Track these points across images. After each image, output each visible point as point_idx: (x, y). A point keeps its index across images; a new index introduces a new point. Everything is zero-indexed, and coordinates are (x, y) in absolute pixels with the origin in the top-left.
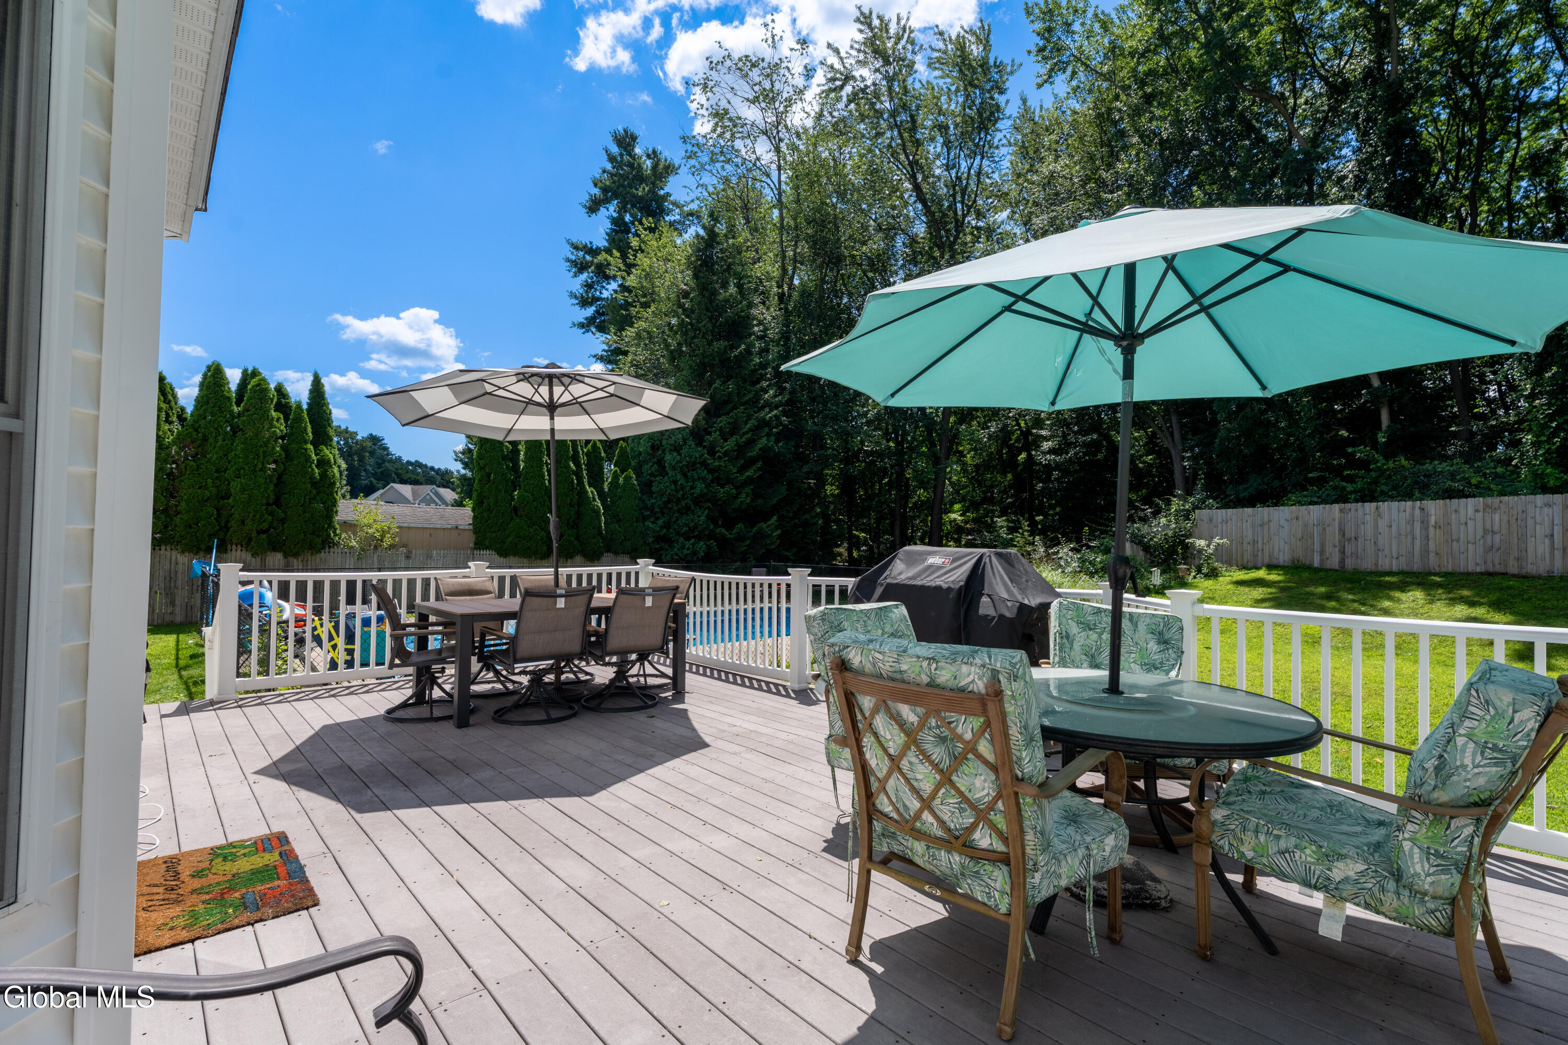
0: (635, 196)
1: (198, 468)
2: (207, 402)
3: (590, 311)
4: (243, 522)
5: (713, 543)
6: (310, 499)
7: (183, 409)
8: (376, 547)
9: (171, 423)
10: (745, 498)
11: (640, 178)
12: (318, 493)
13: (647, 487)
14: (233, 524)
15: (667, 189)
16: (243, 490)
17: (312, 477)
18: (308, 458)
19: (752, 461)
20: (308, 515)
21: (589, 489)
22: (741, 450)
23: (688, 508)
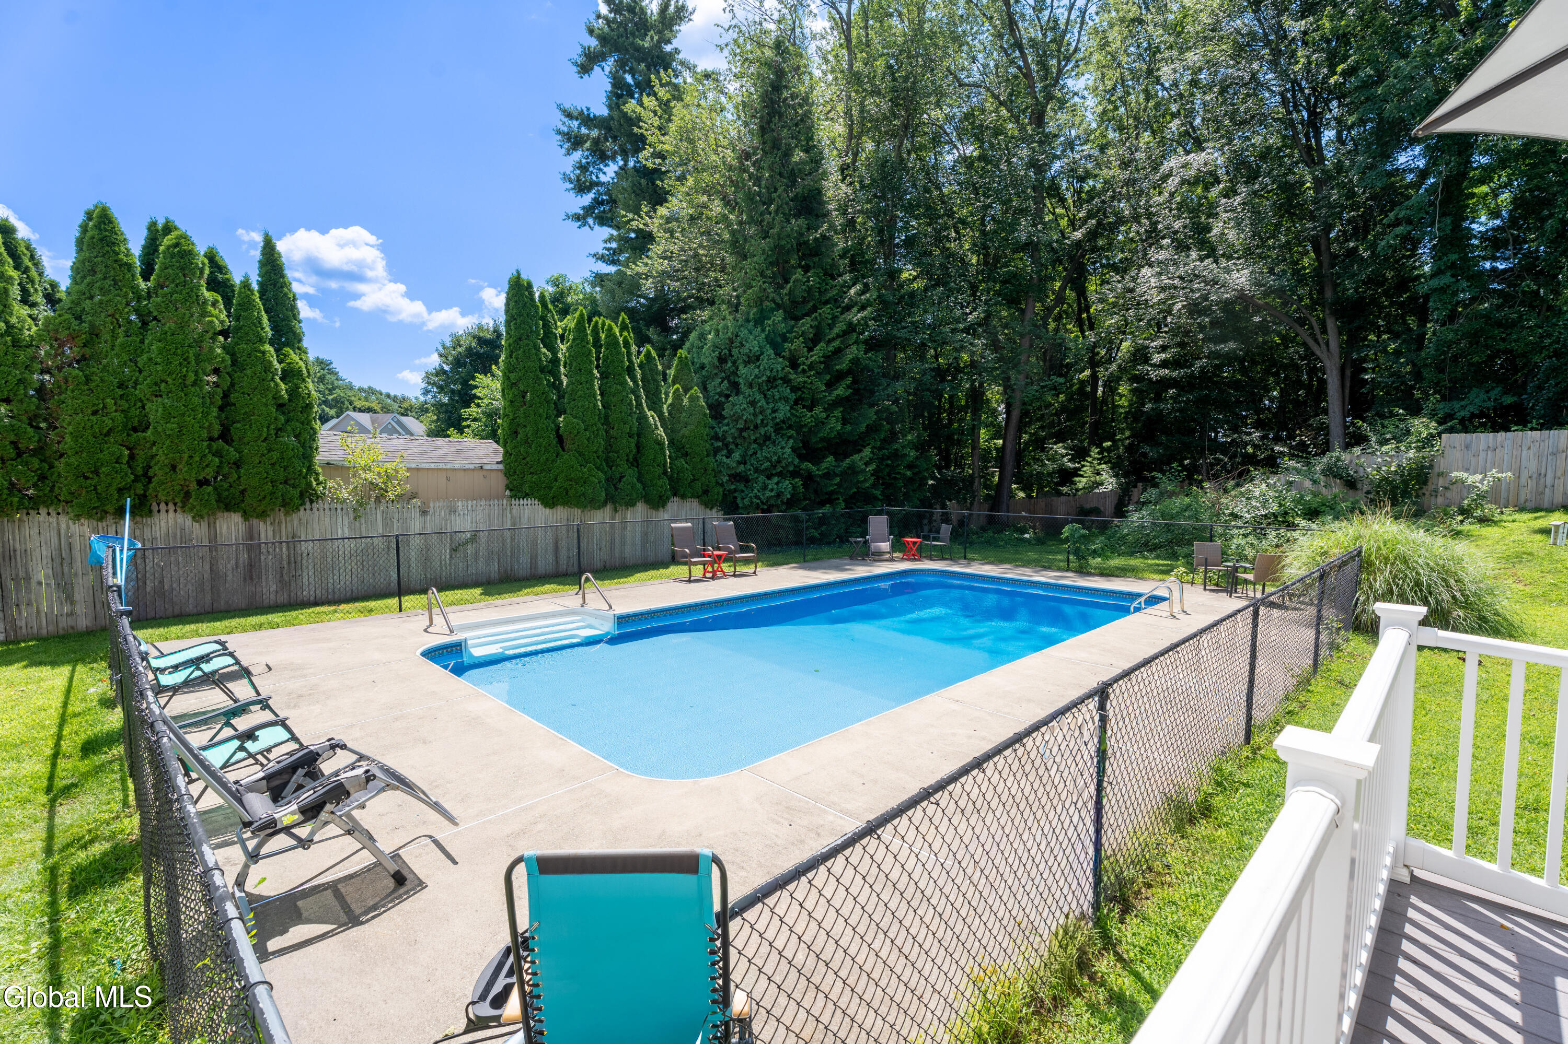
0: (638, 49)
1: (88, 380)
2: (93, 272)
3: (588, 199)
4: (174, 468)
5: (798, 482)
6: (278, 430)
7: (54, 285)
8: (378, 500)
9: (33, 305)
10: (834, 425)
11: (643, 26)
12: (287, 421)
13: (716, 410)
14: (157, 471)
15: (676, 43)
16: (168, 416)
17: (277, 396)
18: (268, 367)
19: (839, 377)
20: (275, 455)
21: (649, 413)
22: (828, 359)
23: (767, 438)
